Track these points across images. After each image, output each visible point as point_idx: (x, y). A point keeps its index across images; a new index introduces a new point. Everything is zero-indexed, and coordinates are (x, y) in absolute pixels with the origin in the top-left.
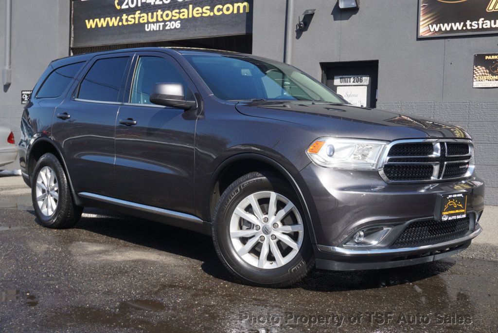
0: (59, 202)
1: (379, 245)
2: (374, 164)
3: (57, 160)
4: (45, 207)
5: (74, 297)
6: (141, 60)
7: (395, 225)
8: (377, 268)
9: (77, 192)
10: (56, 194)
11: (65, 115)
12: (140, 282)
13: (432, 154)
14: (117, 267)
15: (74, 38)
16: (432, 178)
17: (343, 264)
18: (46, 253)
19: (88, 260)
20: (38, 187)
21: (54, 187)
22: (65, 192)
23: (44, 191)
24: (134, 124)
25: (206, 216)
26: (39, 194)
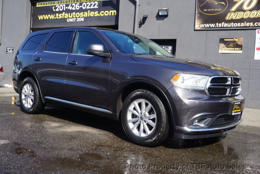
0: (34, 101)
1: (204, 127)
2: (203, 87)
3: (34, 81)
4: (26, 103)
5: (54, 152)
6: (79, 33)
7: (212, 117)
8: (203, 138)
9: (43, 97)
10: (33, 98)
11: (38, 59)
12: (85, 143)
13: (227, 83)
14: (70, 135)
15: (32, 23)
16: (226, 94)
17: (188, 136)
18: (31, 127)
19: (54, 131)
20: (23, 93)
21: (32, 93)
22: (37, 96)
23: (26, 96)
24: (76, 64)
25: (114, 110)
26: (23, 97)
